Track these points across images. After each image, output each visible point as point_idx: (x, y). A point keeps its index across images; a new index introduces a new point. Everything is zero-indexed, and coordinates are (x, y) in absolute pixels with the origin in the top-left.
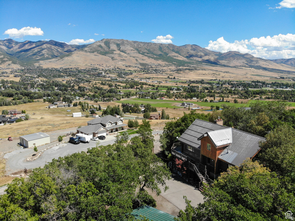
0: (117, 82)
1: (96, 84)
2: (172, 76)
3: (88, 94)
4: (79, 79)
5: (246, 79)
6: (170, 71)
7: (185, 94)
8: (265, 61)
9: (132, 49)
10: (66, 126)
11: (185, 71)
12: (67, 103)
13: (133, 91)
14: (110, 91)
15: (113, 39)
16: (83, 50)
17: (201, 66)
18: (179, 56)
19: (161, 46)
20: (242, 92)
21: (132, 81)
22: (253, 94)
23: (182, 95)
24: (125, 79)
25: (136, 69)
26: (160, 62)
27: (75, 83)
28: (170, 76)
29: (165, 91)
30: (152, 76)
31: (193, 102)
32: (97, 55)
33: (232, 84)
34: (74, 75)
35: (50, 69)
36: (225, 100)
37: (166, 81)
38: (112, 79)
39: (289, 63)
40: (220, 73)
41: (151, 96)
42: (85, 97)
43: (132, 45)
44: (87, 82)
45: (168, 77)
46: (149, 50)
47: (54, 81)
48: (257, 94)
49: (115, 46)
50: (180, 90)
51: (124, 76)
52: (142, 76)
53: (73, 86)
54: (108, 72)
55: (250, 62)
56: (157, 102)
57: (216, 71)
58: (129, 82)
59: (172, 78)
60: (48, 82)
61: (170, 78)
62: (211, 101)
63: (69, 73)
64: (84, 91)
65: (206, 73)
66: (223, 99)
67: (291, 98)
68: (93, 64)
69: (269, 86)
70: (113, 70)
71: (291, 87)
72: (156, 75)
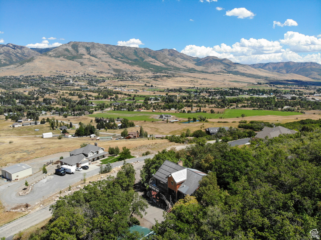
0: (88, 91)
1: (63, 95)
2: (150, 83)
3: (55, 107)
4: (43, 89)
5: (224, 86)
6: (147, 78)
7: (163, 104)
8: (243, 66)
9: (104, 53)
10: (42, 152)
11: (163, 78)
12: (32, 119)
13: (107, 101)
14: (81, 103)
15: (81, 42)
16: (46, 54)
17: (179, 72)
18: (156, 61)
19: (136, 50)
20: (219, 101)
21: (105, 90)
22: (230, 102)
23: (161, 105)
24: (97, 88)
25: (109, 75)
26: (136, 68)
27: (39, 94)
28: (147, 84)
29: (143, 101)
30: (128, 84)
31: (172, 113)
32: (63, 60)
33: (209, 92)
34: (37, 84)
35: (8, 77)
36: (202, 111)
37: (143, 89)
38: (81, 88)
39: (267, 67)
40: (198, 80)
41: (127, 107)
42: (52, 111)
43: (103, 49)
44: (53, 92)
45: (145, 85)
46: (123, 55)
47: (14, 93)
48: (234, 102)
49: (84, 49)
50: (158, 100)
51: (95, 83)
52: (116, 84)
53: (37, 98)
54: (76, 79)
55: (228, 68)
56: (134, 115)
57: (194, 77)
58: (102, 91)
59: (149, 86)
60: (8, 94)
61: (147, 86)
62: (189, 112)
63: (31, 82)
64: (50, 103)
65: (184, 80)
66: (200, 109)
67: (266, 106)
68: (58, 70)
69: (245, 93)
70: (82, 76)
71: (267, 94)
72: (132, 83)
